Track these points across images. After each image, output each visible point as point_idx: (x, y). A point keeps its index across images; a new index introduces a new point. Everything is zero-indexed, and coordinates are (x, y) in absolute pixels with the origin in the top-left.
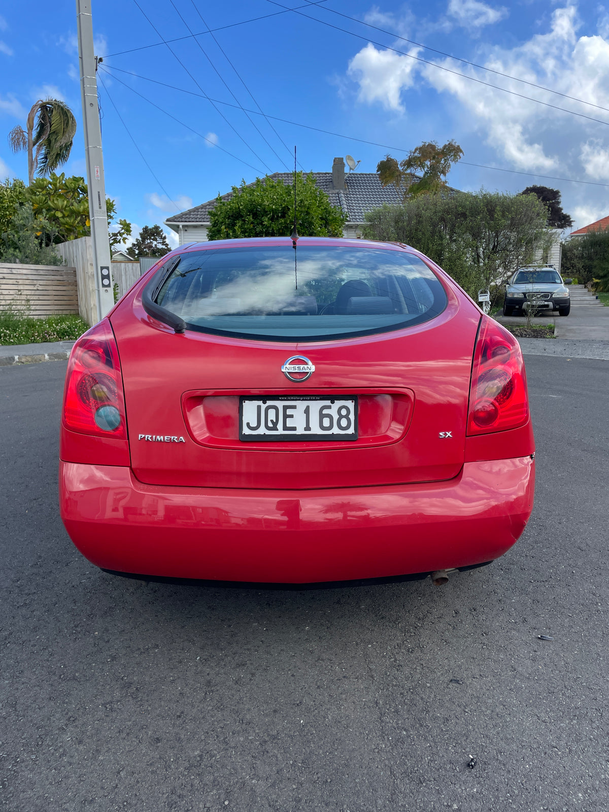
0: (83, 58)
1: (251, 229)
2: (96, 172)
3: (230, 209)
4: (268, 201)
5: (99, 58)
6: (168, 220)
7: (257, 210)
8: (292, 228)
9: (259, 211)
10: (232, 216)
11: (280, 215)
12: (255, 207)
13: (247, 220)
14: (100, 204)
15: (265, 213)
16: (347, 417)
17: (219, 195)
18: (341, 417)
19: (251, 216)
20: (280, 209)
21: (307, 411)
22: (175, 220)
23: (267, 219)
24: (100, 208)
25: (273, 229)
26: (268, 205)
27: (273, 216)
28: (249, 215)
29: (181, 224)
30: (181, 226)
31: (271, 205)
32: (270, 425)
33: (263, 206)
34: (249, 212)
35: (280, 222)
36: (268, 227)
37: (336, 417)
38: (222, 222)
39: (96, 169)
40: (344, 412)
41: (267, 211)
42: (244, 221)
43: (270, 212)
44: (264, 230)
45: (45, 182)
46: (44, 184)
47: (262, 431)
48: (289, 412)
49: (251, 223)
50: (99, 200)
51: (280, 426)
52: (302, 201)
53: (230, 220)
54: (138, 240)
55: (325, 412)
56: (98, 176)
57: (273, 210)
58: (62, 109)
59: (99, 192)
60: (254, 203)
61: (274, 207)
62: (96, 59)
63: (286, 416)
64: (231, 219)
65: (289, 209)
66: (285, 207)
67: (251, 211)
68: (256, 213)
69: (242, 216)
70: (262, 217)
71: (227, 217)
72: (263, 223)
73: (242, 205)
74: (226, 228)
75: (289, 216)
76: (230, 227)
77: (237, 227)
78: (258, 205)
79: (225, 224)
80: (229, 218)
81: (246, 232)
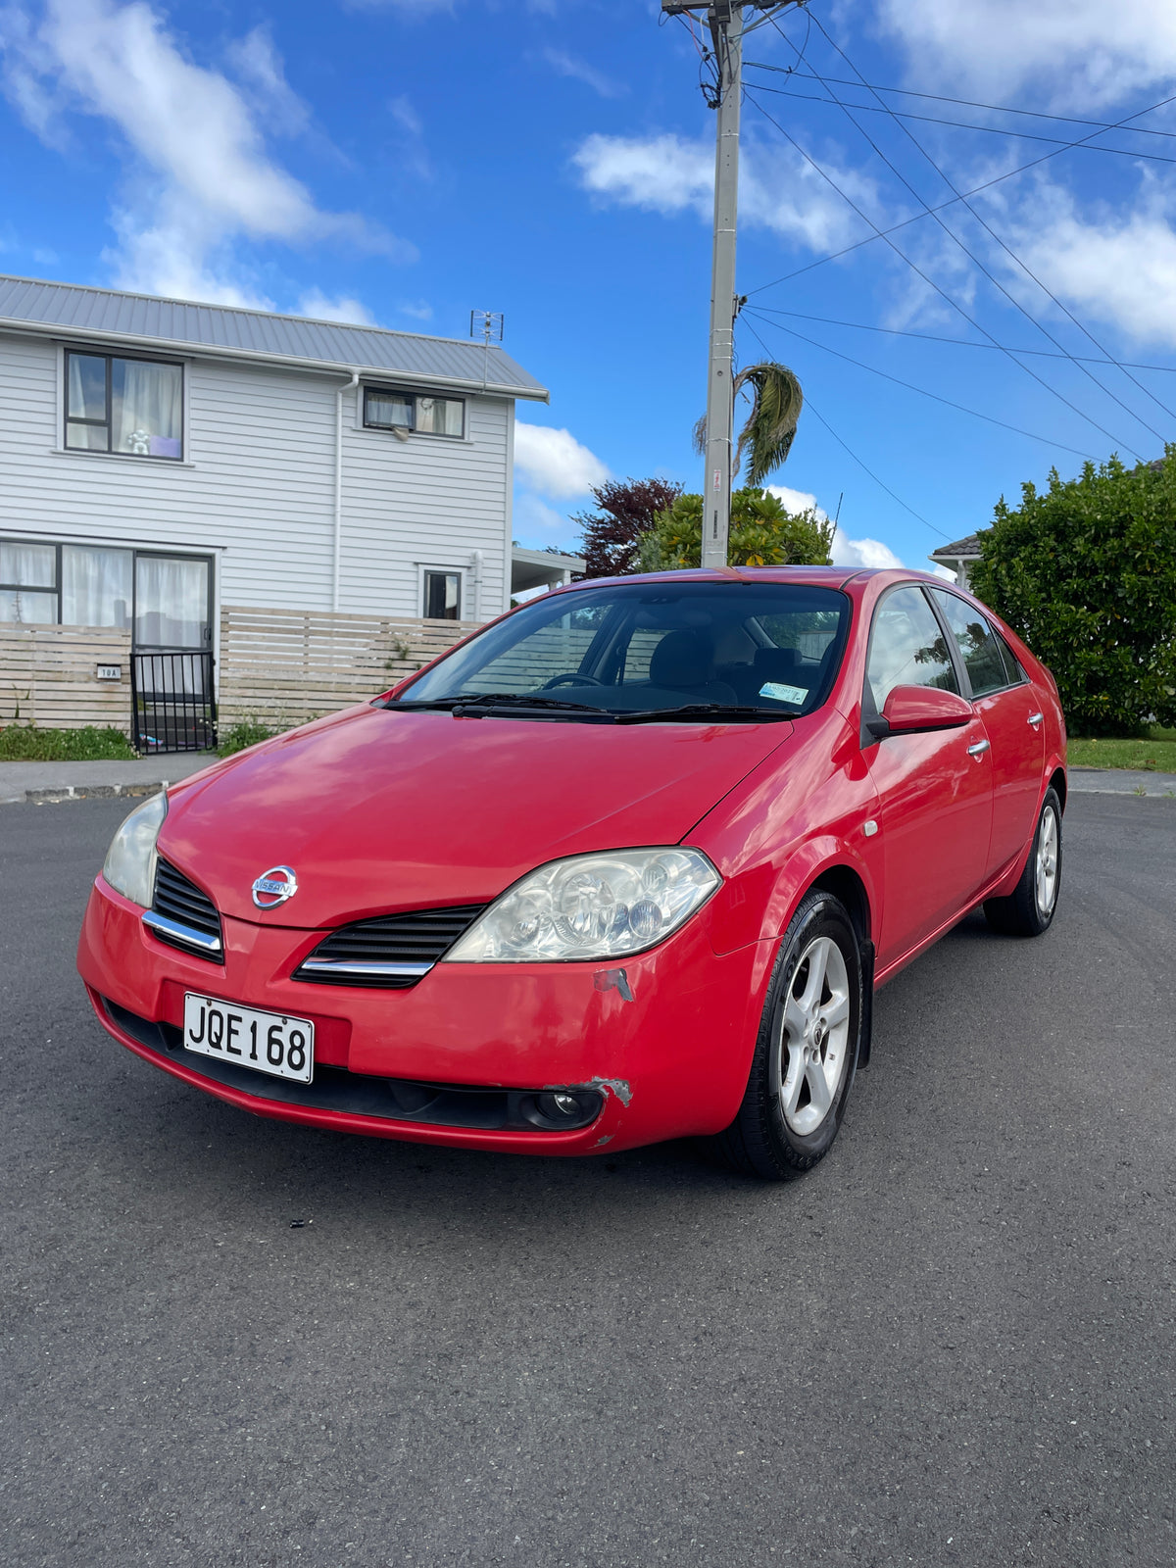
0: (716, 301)
1: (1050, 562)
2: (715, 481)
3: (1011, 526)
4: (1089, 507)
5: (740, 297)
6: (937, 553)
7: (1066, 525)
8: (1137, 556)
9: (1070, 527)
10: (1016, 539)
11: (1111, 531)
12: (1063, 519)
13: (1042, 544)
14: (716, 531)
15: (1082, 529)
17: (1002, 500)
19: (1053, 536)
20: (1113, 520)
22: (952, 552)
23: (1082, 542)
24: (715, 536)
25: (1093, 560)
26: (1090, 514)
27: (1097, 534)
28: (1048, 536)
29: (960, 559)
30: (960, 562)
31: (1095, 515)
33: (1079, 517)
34: (1050, 529)
35: (1110, 545)
36: (1085, 557)
38: (993, 552)
41: (1085, 526)
42: (1036, 546)
43: (1090, 527)
44: (1075, 563)
45: (695, 501)
46: (692, 504)
49: (1051, 550)
50: (716, 524)
52: (1163, 502)
53: (1009, 547)
56: (717, 486)
57: (1097, 523)
59: (716, 512)
60: (1060, 512)
61: (1099, 517)
62: (736, 299)
64: (1013, 545)
65: (1132, 518)
66: (1125, 516)
67: (1053, 528)
68: (1063, 531)
69: (1035, 538)
70: (1076, 536)
71: (1005, 540)
72: (1074, 549)
73: (1033, 517)
74: (999, 563)
75: (1131, 533)
76: (1005, 559)
77: (1017, 559)
78: (1069, 515)
79: (999, 553)
80: (1008, 543)
81: (1037, 567)
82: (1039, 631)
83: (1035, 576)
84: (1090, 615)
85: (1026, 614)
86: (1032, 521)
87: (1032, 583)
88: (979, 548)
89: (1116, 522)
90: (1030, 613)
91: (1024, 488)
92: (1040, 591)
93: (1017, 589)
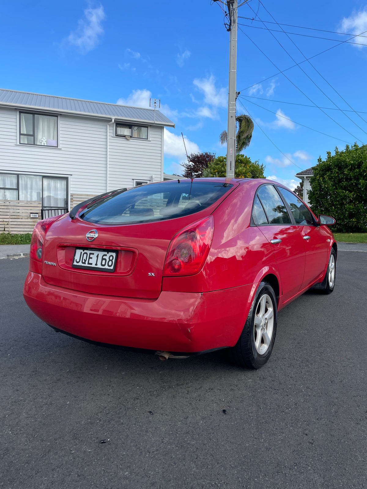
0: (230, 93)
1: (336, 177)
2: (230, 151)
3: (324, 165)
4: (349, 159)
5: (238, 92)
6: (297, 174)
7: (341, 165)
8: (364, 174)
9: (343, 165)
10: (325, 169)
11: (356, 167)
12: (340, 163)
13: (334, 171)
14: (231, 168)
15: (347, 166)
16: (112, 260)
17: (320, 157)
18: (110, 260)
19: (337, 169)
20: (357, 163)
21: (97, 256)
22: (302, 174)
23: (347, 170)
24: (231, 170)
25: (350, 176)
26: (349, 161)
27: (352, 168)
28: (336, 168)
29: (305, 176)
30: (305, 177)
31: (351, 161)
32: (84, 261)
33: (346, 162)
34: (336, 166)
35: (356, 171)
36: (348, 175)
37: (108, 260)
38: (318, 174)
39: (231, 150)
40: (111, 258)
41: (348, 165)
42: (332, 172)
43: (349, 165)
44: (345, 177)
46: (221, 160)
47: (80, 264)
48: (91, 256)
49: (337, 173)
50: (231, 165)
51: (87, 262)
53: (323, 172)
54: (299, 186)
55: (104, 257)
56: (231, 153)
57: (351, 164)
58: (247, 119)
59: (231, 161)
60: (339, 161)
62: (236, 93)
63: (90, 258)
65: (363, 163)
66: (360, 162)
68: (340, 167)
69: (331, 169)
70: (345, 168)
71: (322, 170)
72: (344, 173)
73: (331, 163)
74: (320, 177)
75: (363, 167)
76: (322, 176)
77: (326, 176)
78: (342, 162)
79: (320, 174)
80: (323, 171)
81: (332, 178)
82: (333, 199)
83: (332, 181)
84: (350, 194)
85: (329, 193)
86: (330, 164)
87: (331, 183)
88: (313, 172)
89: (358, 164)
90: (330, 193)
91: (327, 153)
92: (333, 186)
93: (326, 185)
